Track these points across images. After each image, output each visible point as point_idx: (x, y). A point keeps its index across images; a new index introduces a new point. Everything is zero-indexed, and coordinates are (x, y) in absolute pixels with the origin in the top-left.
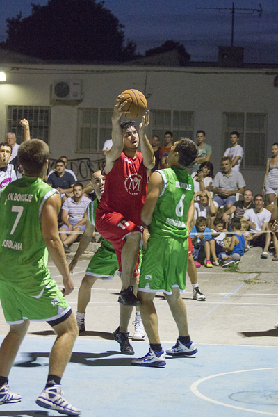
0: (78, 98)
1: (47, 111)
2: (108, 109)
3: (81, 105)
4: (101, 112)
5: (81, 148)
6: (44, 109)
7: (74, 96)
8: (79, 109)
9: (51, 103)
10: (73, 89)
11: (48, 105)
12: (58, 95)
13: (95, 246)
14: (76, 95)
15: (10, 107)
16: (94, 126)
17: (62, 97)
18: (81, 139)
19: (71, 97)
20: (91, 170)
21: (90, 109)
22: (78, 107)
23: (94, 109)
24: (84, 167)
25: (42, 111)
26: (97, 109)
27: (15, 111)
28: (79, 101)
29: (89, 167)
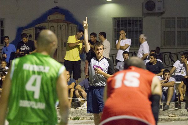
0: (161, 11)
1: (140, 21)
2: (183, 18)
3: (163, 16)
4: (177, 20)
5: (164, 44)
6: (139, 19)
7: (159, 10)
8: (162, 18)
9: (143, 16)
10: (158, 5)
11: (141, 16)
12: (148, 10)
13: (180, 111)
14: (159, 9)
15: (115, 18)
16: (172, 29)
17: (150, 11)
18: (165, 39)
19: (156, 10)
20: (172, 60)
21: (170, 18)
22: (161, 17)
23: (173, 18)
24: (167, 58)
25: (137, 21)
26: (175, 18)
27: (119, 21)
28: (162, 13)
29: (170, 57)
